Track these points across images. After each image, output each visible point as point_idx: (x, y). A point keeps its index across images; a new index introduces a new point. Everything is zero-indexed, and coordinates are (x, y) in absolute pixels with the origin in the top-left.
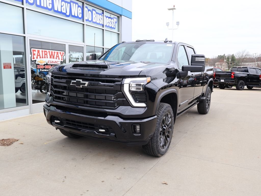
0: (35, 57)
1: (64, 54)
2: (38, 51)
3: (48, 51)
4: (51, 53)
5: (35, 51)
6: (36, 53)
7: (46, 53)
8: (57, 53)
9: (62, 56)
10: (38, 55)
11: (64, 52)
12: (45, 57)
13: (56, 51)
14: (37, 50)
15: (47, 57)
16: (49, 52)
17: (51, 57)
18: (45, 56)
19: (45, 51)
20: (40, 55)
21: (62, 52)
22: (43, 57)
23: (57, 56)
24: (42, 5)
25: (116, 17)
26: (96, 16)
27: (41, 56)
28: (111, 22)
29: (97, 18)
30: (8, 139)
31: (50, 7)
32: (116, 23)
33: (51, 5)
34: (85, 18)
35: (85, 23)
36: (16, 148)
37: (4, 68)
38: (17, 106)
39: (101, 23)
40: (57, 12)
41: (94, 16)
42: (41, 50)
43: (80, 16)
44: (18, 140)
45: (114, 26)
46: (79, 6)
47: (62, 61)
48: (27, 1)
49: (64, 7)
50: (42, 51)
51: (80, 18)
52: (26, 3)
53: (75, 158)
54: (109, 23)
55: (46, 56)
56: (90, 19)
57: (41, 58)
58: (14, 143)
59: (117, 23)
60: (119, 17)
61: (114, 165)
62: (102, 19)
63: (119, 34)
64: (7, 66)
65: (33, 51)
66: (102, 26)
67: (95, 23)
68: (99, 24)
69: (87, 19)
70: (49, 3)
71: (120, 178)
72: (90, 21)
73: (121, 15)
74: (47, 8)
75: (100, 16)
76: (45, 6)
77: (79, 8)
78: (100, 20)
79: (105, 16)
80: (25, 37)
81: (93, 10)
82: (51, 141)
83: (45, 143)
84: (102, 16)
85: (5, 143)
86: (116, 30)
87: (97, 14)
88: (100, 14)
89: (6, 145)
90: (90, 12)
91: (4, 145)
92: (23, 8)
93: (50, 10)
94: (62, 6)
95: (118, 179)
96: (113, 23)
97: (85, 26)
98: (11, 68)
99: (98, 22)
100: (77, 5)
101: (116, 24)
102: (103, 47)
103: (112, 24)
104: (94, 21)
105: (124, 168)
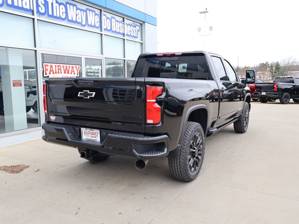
0: (48, 72)
1: (80, 69)
2: (51, 66)
3: (61, 65)
4: (65, 68)
5: (48, 66)
6: (49, 68)
7: (59, 68)
8: (73, 67)
9: (77, 70)
10: (50, 71)
11: (80, 66)
12: (59, 73)
13: (71, 66)
14: (49, 64)
15: (61, 73)
16: (63, 66)
17: (65, 73)
18: (58, 71)
19: (58, 66)
20: (53, 71)
21: (77, 66)
22: (56, 73)
23: (73, 70)
24: (55, 15)
25: (139, 24)
26: (115, 25)
27: (55, 71)
28: (133, 30)
29: (117, 26)
30: (18, 166)
31: (63, 16)
32: (138, 31)
33: (64, 14)
34: (104, 27)
35: (104, 32)
36: (26, 175)
37: (14, 86)
38: (29, 128)
39: (121, 32)
40: (72, 21)
41: (113, 25)
42: (54, 65)
43: (98, 25)
44: (28, 167)
45: (137, 35)
46: (96, 14)
47: (77, 76)
48: (38, 11)
49: (79, 16)
50: (56, 66)
51: (97, 28)
52: (37, 13)
53: (90, 187)
54: (131, 31)
55: (60, 71)
56: (109, 28)
57: (55, 73)
58: (24, 170)
59: (140, 31)
60: (142, 24)
61: (133, 194)
62: (122, 27)
63: (142, 43)
64: (17, 84)
65: (46, 66)
66: (123, 35)
67: (115, 32)
68: (119, 33)
69: (105, 28)
70: (63, 12)
71: (140, 209)
72: (109, 31)
73: (144, 22)
74: (60, 18)
75: (121, 24)
76: (58, 16)
77: (97, 16)
78: (120, 28)
79: (126, 24)
80: (36, 51)
81: (112, 17)
82: (64, 167)
83: (58, 170)
84: (122, 24)
85: (14, 170)
86: (139, 40)
87: (117, 22)
88: (120, 22)
89: (16, 172)
90: (108, 20)
91: (13, 172)
92: (34, 19)
93: (63, 19)
94: (77, 15)
95: (137, 210)
96: (136, 31)
97: (103, 35)
98: (21, 85)
99: (118, 31)
100: (94, 13)
101: (139, 33)
102: (124, 59)
103: (134, 32)
104: (114, 30)
105: (145, 198)
